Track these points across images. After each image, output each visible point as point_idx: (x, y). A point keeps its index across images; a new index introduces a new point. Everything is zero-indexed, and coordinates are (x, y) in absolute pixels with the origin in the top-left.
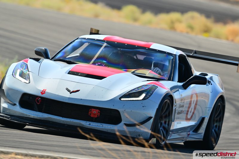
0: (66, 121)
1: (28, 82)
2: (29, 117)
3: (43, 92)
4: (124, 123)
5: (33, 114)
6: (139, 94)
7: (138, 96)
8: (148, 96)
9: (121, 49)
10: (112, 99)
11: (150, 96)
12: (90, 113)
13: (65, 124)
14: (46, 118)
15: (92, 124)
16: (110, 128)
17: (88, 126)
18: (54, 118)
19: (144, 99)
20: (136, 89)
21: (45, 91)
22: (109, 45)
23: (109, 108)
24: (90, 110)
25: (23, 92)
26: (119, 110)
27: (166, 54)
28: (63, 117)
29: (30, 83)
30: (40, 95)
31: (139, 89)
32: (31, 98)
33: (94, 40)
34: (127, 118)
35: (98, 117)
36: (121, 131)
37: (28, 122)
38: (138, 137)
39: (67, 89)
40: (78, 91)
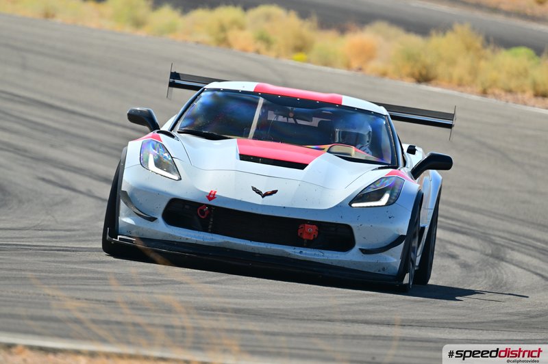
0: (258, 248)
1: (176, 178)
2: (187, 241)
4: (362, 250)
5: (195, 237)
6: (378, 195)
7: (378, 199)
8: (393, 198)
9: (295, 109)
10: (337, 206)
11: (397, 198)
12: (300, 231)
13: (255, 253)
14: (219, 243)
15: (304, 252)
16: (337, 259)
17: (299, 254)
18: (235, 244)
19: (388, 204)
20: (372, 186)
21: (214, 195)
22: (269, 102)
23: (334, 222)
24: (301, 226)
25: (172, 197)
26: (352, 225)
28: (251, 240)
29: (180, 179)
30: (207, 202)
31: (378, 185)
32: (187, 207)
33: (237, 91)
34: (364, 238)
35: (314, 239)
36: (355, 263)
37: (186, 250)
38: (382, 272)
39: (254, 189)
40: (275, 192)
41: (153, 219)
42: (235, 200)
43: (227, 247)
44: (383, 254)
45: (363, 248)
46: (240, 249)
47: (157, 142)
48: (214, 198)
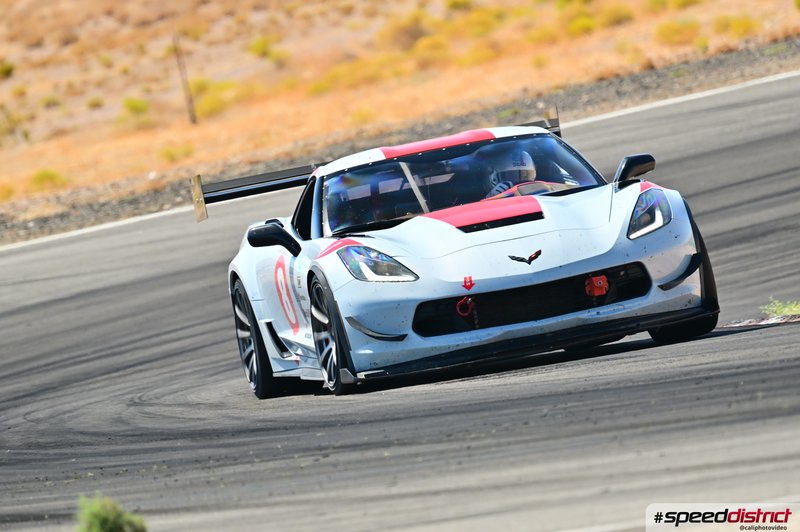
0: (548, 326)
1: (412, 278)
2: (451, 350)
4: (659, 286)
6: (650, 215)
7: (652, 220)
8: (667, 214)
10: (615, 244)
12: (587, 289)
13: (545, 334)
14: (499, 336)
15: (601, 311)
17: (598, 316)
18: (518, 330)
19: (665, 222)
20: (637, 208)
21: (471, 281)
22: (415, 164)
23: (623, 263)
24: (588, 283)
25: (419, 302)
26: (641, 260)
28: (536, 319)
29: (418, 278)
30: (465, 292)
31: (643, 205)
32: (441, 307)
35: (605, 293)
36: (659, 305)
38: (688, 306)
39: (513, 258)
40: (538, 253)
41: (401, 338)
42: (500, 278)
43: (510, 338)
45: (661, 284)
46: (526, 335)
47: (359, 247)
48: (472, 285)
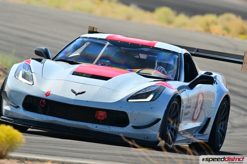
0: (72, 124)
1: (31, 83)
3: (48, 94)
4: (133, 127)
5: (38, 117)
6: (146, 95)
7: (146, 98)
8: (156, 97)
9: (125, 48)
10: (119, 101)
11: (158, 97)
12: (96, 115)
13: (71, 127)
14: (51, 121)
15: (98, 127)
16: (118, 131)
17: (95, 128)
18: (59, 121)
19: (152, 100)
20: (144, 90)
21: (49, 93)
22: (111, 44)
23: (116, 110)
24: (96, 112)
25: (27, 94)
26: (127, 112)
27: (171, 53)
28: (68, 119)
29: (33, 84)
30: (45, 97)
31: (147, 90)
32: (35, 100)
33: (96, 39)
34: (135, 120)
35: (105, 120)
36: (129, 134)
37: (32, 124)
38: (146, 140)
39: (72, 91)
40: (84, 92)
41: (18, 107)
42: (60, 96)
43: (55, 123)
44: (147, 129)
45: (134, 125)
46: (62, 124)
47: (27, 64)
